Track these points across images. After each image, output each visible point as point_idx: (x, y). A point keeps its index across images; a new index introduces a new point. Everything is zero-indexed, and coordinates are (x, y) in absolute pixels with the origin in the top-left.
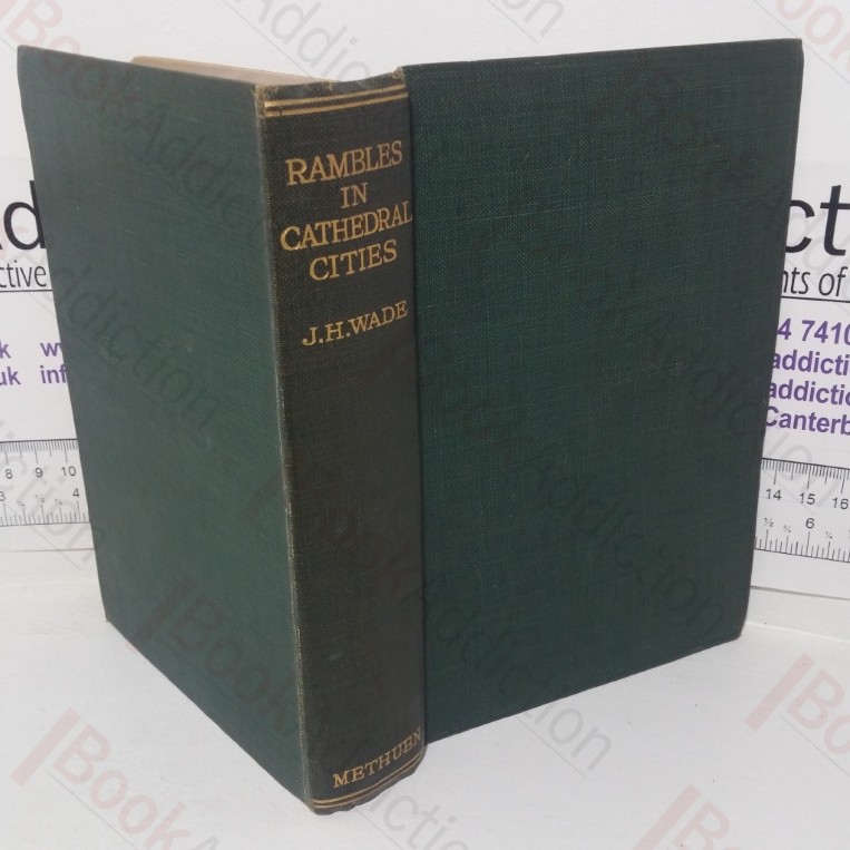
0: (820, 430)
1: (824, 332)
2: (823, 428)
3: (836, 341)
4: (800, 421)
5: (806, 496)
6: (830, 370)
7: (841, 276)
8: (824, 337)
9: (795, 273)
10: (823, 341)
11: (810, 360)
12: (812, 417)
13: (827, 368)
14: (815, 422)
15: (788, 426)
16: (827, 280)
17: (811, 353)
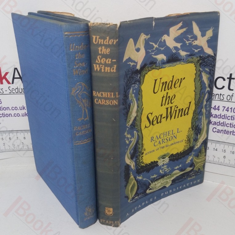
0: (227, 134)
1: (228, 109)
2: (228, 133)
3: (231, 112)
4: (222, 131)
5: (223, 150)
6: (230, 119)
7: (232, 96)
8: (228, 111)
9: (221, 95)
10: (228, 112)
11: (224, 116)
12: (225, 131)
13: (229, 119)
14: (226, 132)
15: (219, 132)
16: (229, 97)
17: (225, 114)
